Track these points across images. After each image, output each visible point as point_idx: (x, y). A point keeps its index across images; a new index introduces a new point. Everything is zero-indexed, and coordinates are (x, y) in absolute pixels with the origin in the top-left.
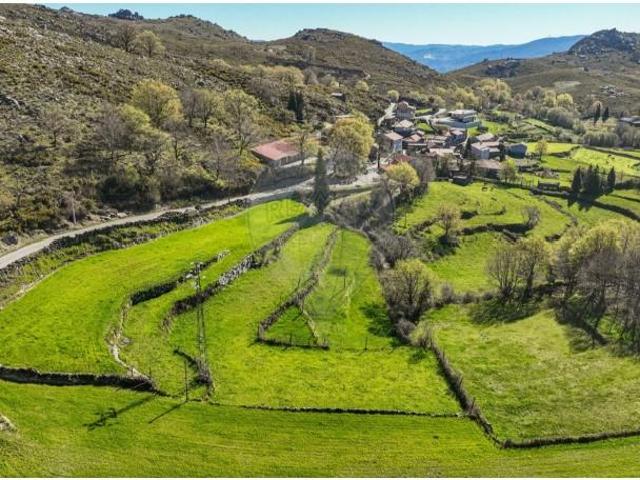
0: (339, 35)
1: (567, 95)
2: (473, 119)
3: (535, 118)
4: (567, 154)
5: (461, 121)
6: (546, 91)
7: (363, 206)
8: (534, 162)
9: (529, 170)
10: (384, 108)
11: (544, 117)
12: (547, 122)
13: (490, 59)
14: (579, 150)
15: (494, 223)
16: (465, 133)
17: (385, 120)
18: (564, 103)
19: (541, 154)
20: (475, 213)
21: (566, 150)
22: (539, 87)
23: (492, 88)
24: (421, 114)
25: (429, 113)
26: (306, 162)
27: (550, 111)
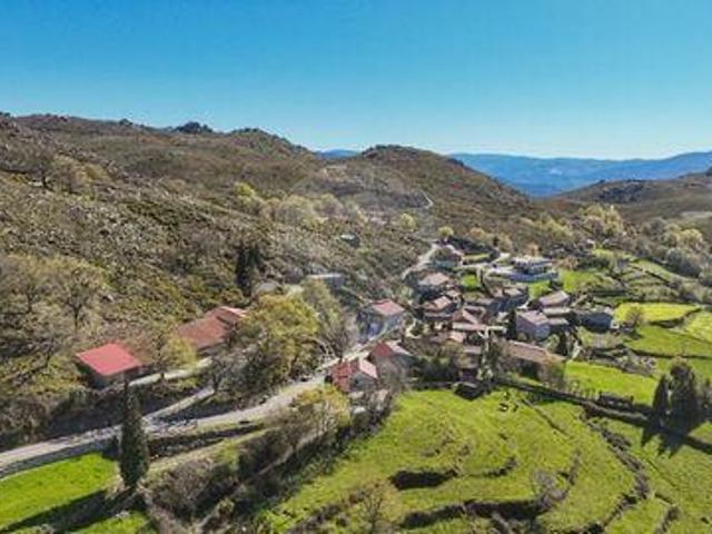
0: (412, 153)
1: (696, 231)
2: (546, 269)
3: (650, 259)
4: (678, 322)
5: (526, 272)
6: (668, 224)
7: (222, 472)
8: (619, 340)
9: (608, 353)
10: (419, 253)
11: (663, 259)
12: (667, 267)
13: (607, 180)
14: (699, 317)
15: (479, 500)
16: (525, 292)
17: (412, 273)
18: (691, 242)
19: (635, 325)
20: (453, 473)
21: (678, 316)
22: (660, 219)
23: (597, 218)
24: (472, 262)
25: (485, 260)
26: (168, 376)
27: (670, 251)
